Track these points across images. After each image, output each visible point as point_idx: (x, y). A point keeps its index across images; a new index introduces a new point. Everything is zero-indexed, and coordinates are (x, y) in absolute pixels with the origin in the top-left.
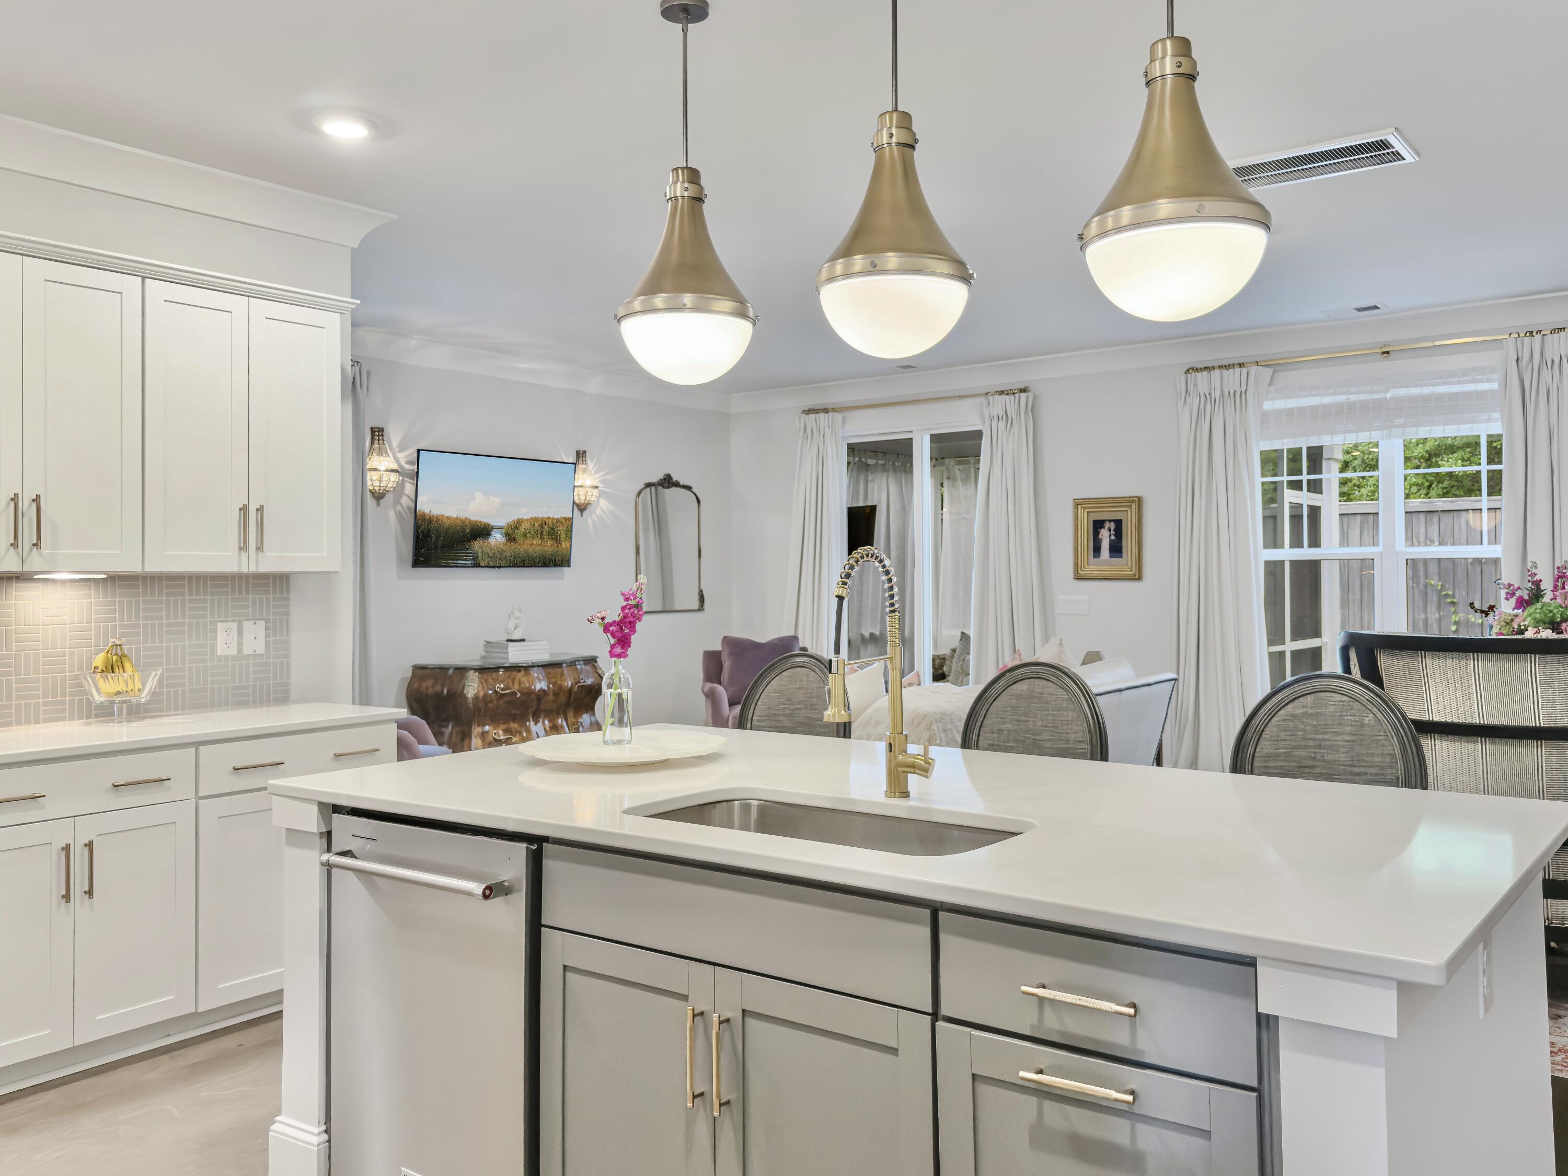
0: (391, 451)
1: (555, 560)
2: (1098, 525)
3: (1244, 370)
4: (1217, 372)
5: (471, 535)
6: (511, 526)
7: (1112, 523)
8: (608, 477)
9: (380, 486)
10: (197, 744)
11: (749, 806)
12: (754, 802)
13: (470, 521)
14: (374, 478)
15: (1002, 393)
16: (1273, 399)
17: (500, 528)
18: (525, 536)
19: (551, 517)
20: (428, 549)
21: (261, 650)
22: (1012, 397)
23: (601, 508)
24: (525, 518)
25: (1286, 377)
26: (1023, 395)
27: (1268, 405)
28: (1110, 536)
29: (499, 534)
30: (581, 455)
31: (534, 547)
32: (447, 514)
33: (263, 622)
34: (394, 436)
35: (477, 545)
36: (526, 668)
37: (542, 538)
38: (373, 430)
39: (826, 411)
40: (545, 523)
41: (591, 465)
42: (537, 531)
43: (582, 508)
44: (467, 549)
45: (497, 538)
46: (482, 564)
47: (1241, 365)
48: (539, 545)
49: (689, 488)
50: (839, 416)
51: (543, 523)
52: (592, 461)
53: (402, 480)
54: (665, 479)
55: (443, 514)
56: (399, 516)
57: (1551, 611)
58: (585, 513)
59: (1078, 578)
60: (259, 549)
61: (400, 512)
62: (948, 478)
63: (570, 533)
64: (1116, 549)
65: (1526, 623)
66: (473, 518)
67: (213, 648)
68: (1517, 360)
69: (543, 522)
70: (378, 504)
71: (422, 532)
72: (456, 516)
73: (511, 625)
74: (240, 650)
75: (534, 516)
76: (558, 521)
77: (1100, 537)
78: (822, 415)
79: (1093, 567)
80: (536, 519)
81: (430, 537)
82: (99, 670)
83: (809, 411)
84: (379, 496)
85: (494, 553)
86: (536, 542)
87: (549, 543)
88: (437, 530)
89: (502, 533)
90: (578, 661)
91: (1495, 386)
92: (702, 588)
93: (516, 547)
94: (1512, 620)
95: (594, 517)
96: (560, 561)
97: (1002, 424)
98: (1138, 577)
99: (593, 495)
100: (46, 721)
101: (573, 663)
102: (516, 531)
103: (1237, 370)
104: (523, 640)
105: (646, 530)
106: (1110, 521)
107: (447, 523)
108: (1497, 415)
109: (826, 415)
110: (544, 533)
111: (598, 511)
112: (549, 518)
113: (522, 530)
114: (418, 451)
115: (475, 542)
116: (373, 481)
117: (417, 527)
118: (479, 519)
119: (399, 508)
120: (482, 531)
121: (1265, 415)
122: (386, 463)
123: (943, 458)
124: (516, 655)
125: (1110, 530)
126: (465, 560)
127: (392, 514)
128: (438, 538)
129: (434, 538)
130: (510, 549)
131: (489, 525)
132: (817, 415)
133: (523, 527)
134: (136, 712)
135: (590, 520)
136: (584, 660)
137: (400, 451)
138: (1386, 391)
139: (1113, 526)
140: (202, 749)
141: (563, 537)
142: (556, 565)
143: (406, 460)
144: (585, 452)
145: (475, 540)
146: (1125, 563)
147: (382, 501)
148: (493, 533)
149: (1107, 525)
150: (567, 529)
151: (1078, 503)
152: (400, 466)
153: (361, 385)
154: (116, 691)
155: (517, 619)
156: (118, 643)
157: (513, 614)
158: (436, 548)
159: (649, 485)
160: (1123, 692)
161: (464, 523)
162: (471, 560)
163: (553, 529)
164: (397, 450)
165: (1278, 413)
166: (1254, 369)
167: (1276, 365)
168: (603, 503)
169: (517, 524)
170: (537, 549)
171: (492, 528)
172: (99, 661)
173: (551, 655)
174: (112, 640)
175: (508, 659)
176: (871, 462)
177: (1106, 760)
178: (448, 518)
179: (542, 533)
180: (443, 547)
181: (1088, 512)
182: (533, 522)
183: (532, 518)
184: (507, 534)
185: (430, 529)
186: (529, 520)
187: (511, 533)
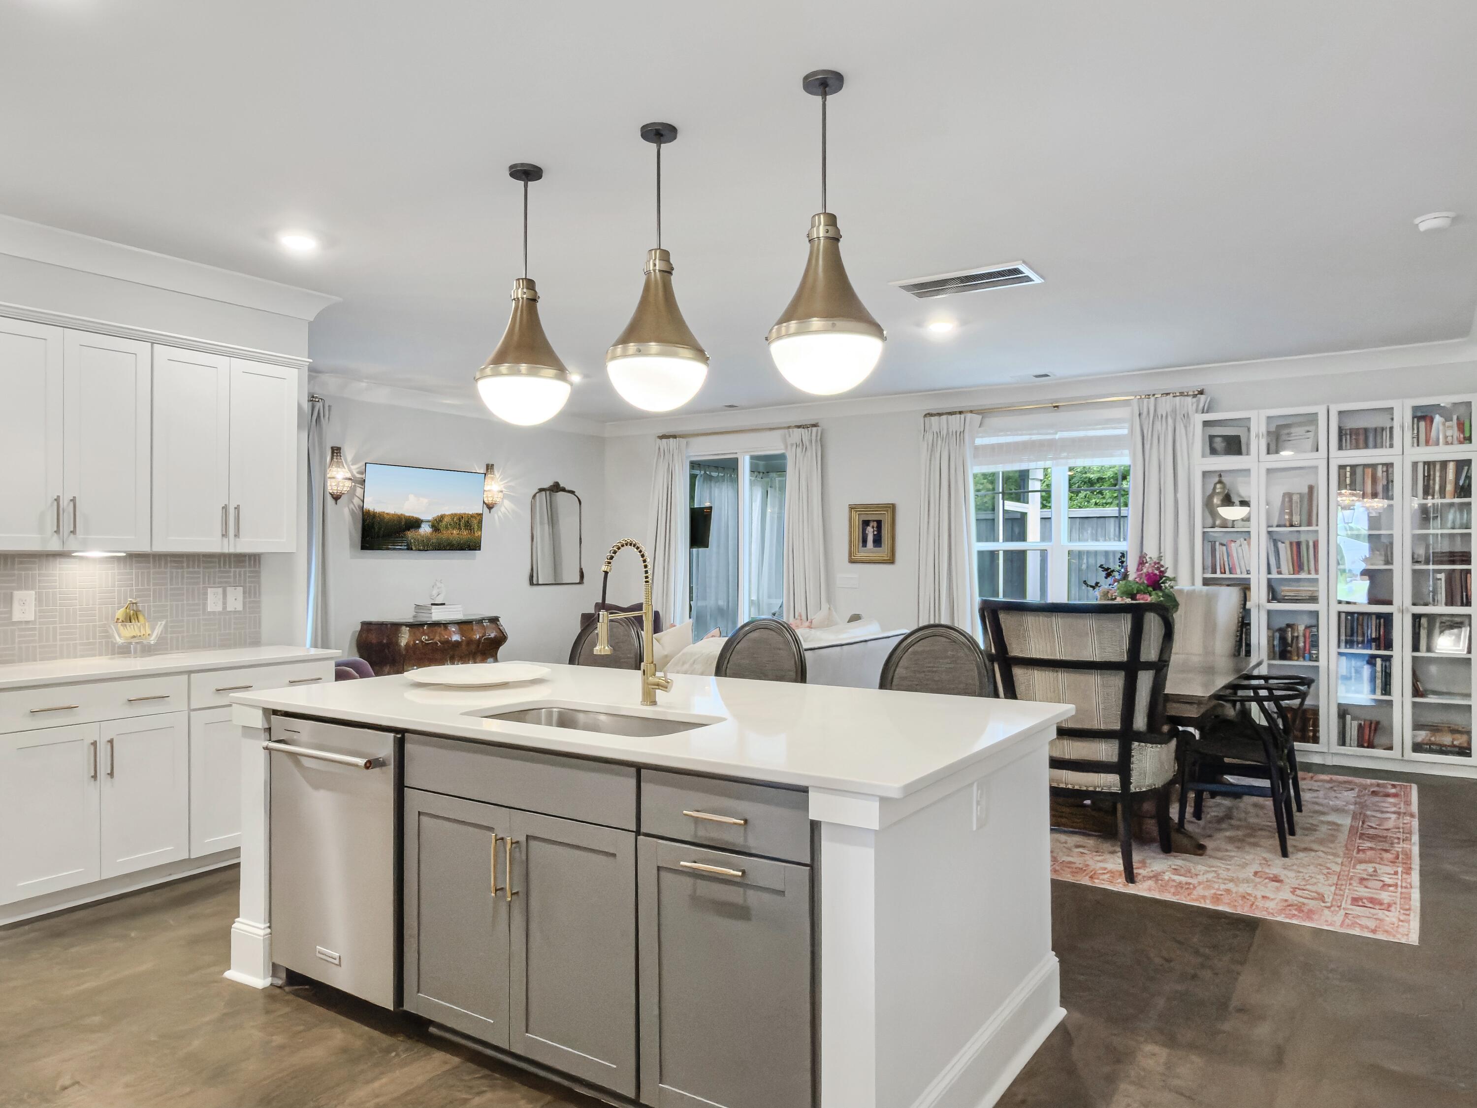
0: (346, 463)
1: (469, 545)
2: (866, 523)
3: (963, 416)
4: (944, 417)
5: (406, 527)
6: (436, 520)
7: (875, 522)
8: (510, 484)
9: (337, 490)
10: (189, 672)
11: (552, 712)
12: (555, 709)
13: (405, 516)
14: (333, 484)
15: (799, 427)
16: (982, 437)
17: (428, 521)
18: (447, 528)
19: (467, 513)
20: (372, 538)
21: (240, 608)
22: (806, 430)
23: (505, 507)
24: (447, 513)
25: (993, 421)
26: (814, 429)
27: (979, 441)
28: (873, 532)
29: (427, 526)
30: (490, 468)
31: (455, 534)
32: (387, 511)
33: (241, 588)
34: (348, 453)
35: (410, 534)
36: (445, 625)
37: (460, 529)
38: (333, 449)
39: (675, 437)
40: (462, 518)
41: (497, 474)
42: (456, 523)
43: (490, 507)
44: (402, 537)
45: (425, 530)
46: (414, 548)
47: (961, 413)
48: (457, 534)
49: (572, 492)
50: (683, 441)
51: (460, 517)
52: (498, 472)
53: (355, 486)
54: (554, 486)
56: (353, 513)
57: (1130, 586)
58: (492, 510)
59: (852, 561)
60: (237, 535)
61: (353, 510)
62: (770, 487)
63: (480, 525)
64: (878, 541)
65: (1116, 594)
66: (407, 514)
67: (205, 605)
68: (1140, 415)
70: (336, 503)
71: (368, 525)
72: (394, 513)
73: (435, 592)
74: (225, 608)
75: (454, 512)
76: (472, 516)
77: (867, 532)
78: (671, 440)
79: (862, 554)
80: (456, 514)
81: (374, 529)
82: (120, 621)
83: (663, 437)
84: (336, 498)
85: (423, 540)
86: (455, 531)
87: (465, 532)
88: (379, 523)
90: (485, 620)
91: (1125, 432)
92: (582, 567)
93: (440, 535)
94: (1108, 592)
95: (500, 513)
96: (473, 546)
97: (799, 450)
98: (891, 561)
99: (497, 498)
100: (82, 656)
101: (480, 622)
102: (440, 524)
103: (958, 416)
104: (444, 604)
105: (542, 523)
106: (874, 521)
107: (387, 517)
108: (1126, 452)
109: (675, 439)
110: (462, 525)
111: (503, 509)
112: (465, 514)
113: (444, 523)
114: (366, 463)
115: (409, 532)
116: (332, 487)
117: (364, 521)
118: (411, 515)
119: (352, 506)
120: (415, 524)
121: (976, 448)
122: (342, 473)
123: (768, 472)
124: (438, 615)
125: (873, 527)
126: (401, 546)
127: (346, 511)
128: (380, 529)
129: (377, 530)
130: (434, 537)
131: (419, 519)
132: (668, 440)
133: (445, 520)
134: (147, 650)
135: (496, 516)
136: (489, 620)
137: (352, 465)
138: (1056, 433)
139: (875, 524)
140: (192, 675)
141: (476, 527)
142: (469, 549)
143: (357, 470)
144: (493, 465)
145: (409, 530)
146: (883, 552)
147: (338, 501)
148: (423, 525)
149: (872, 524)
150: (479, 523)
151: (852, 508)
152: (353, 475)
153: (324, 416)
154: (132, 635)
155: (438, 588)
156: (134, 601)
157: (436, 585)
158: (378, 537)
159: (541, 490)
160: (869, 642)
161: (400, 518)
162: (405, 546)
163: (468, 522)
164: (350, 464)
165: (984, 447)
166: (969, 415)
167: (984, 412)
168: (507, 503)
169: (441, 518)
170: (456, 537)
171: (422, 521)
172: (120, 613)
173: (464, 615)
174: (130, 600)
175: (431, 617)
176: (714, 474)
177: (805, 682)
178: (387, 514)
179: (460, 524)
180: (384, 536)
181: (859, 514)
182: (453, 516)
183: (452, 514)
184: (433, 526)
185: (373, 524)
186: (450, 515)
187: (436, 525)
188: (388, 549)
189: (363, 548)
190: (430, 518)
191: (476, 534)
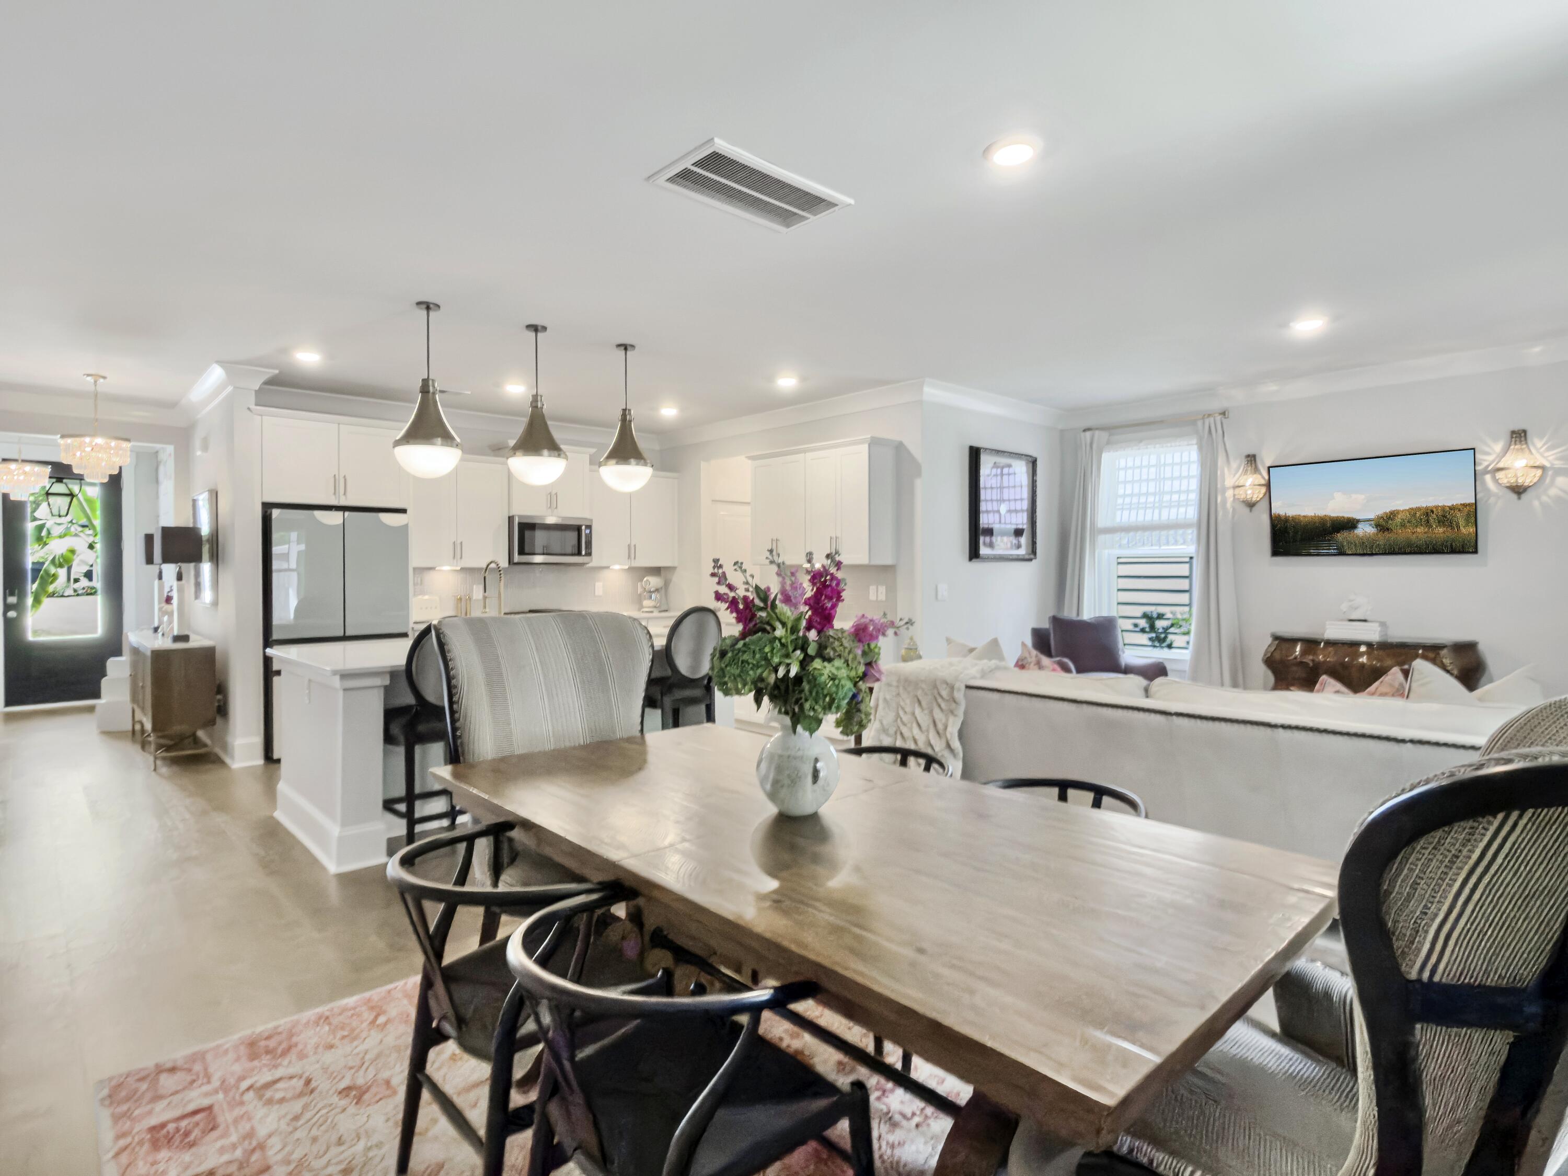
1: (1451, 545)
5: (1333, 529)
6: (1382, 517)
13: (1330, 517)
18: (1403, 525)
19: (1441, 505)
20: (1286, 542)
23: (1558, 487)
24: (1402, 509)
29: (1368, 526)
30: (1519, 436)
31: (1418, 535)
32: (1303, 514)
35: (1340, 536)
37: (1429, 526)
38: (1245, 457)
40: (1432, 512)
42: (1421, 519)
43: (1518, 490)
46: (1348, 552)
48: (1425, 533)
55: (1298, 513)
63: (1473, 519)
66: (1333, 515)
69: (1429, 511)
70: (1251, 511)
71: (1280, 529)
72: (1313, 515)
75: (1414, 506)
76: (1452, 508)
80: (1419, 509)
81: (1288, 533)
84: (1251, 505)
85: (1363, 543)
86: (1420, 530)
87: (1441, 530)
88: (1294, 527)
89: (1371, 525)
93: (1392, 536)
95: (1544, 498)
96: (1463, 547)
102: (1390, 522)
104: (1365, 621)
107: (1304, 520)
110: (1432, 520)
111: (1553, 491)
112: (1437, 507)
113: (1398, 520)
115: (1339, 535)
117: (1274, 525)
118: (1341, 515)
119: (1264, 513)
120: (1350, 524)
128: (1296, 533)
129: (1291, 534)
130: (1382, 539)
131: (1354, 519)
133: (1399, 516)
135: (1536, 503)
141: (1462, 522)
142: (1453, 551)
144: (1528, 432)
145: (1338, 533)
148: (1360, 525)
150: (1468, 515)
158: (1295, 541)
161: (1322, 520)
163: (1444, 516)
168: (1562, 481)
169: (1392, 515)
170: (1423, 537)
171: (1358, 521)
178: (1305, 517)
179: (1428, 521)
182: (1413, 512)
183: (1412, 509)
184: (1377, 526)
185: (1286, 527)
186: (1408, 510)
187: (1384, 524)
188: (1310, 555)
189: (1276, 552)
190: (1372, 516)
191: (1463, 530)
